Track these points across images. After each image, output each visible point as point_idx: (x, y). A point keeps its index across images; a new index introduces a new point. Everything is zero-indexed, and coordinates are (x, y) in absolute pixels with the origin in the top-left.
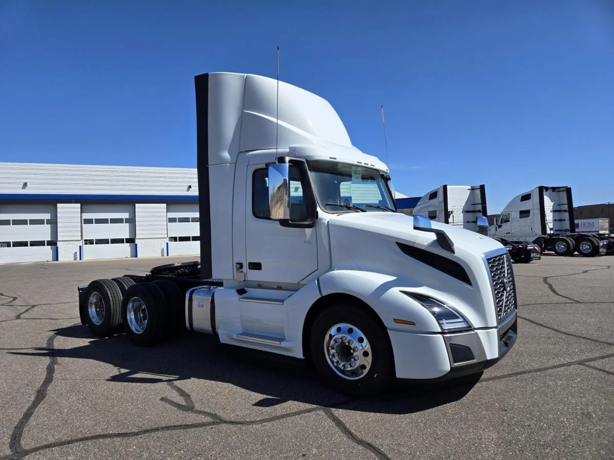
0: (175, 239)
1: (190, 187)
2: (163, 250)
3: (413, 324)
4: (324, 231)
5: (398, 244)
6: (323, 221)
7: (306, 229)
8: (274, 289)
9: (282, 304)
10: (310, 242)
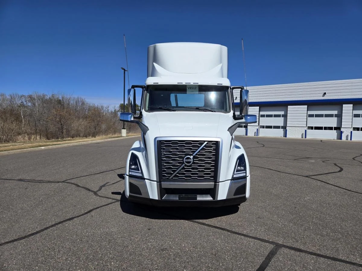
0: (311, 128)
1: (325, 93)
2: (303, 134)
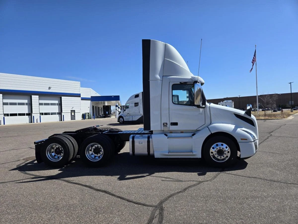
3: (246, 140)
4: (208, 109)
5: (234, 114)
6: (207, 106)
7: (200, 109)
8: (180, 133)
9: (192, 138)
10: (201, 114)
